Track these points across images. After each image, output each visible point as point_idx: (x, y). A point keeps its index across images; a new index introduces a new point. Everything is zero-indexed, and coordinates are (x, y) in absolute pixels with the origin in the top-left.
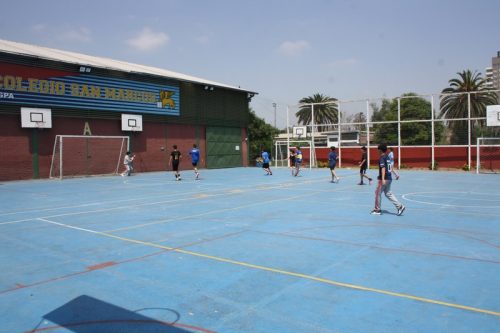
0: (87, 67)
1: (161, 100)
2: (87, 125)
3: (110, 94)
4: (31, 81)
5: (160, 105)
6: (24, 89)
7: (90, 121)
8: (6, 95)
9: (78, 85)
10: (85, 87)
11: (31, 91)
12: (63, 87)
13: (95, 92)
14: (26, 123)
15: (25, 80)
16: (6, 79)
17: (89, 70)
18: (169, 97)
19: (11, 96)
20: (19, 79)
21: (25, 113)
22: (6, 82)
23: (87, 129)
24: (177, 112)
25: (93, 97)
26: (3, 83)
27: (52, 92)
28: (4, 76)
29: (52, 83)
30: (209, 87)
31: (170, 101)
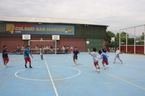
1: (67, 30)
2: (42, 38)
3: (49, 29)
4: (25, 28)
6: (23, 30)
7: (42, 37)
8: (19, 32)
9: (38, 28)
10: (41, 28)
11: (25, 30)
12: (34, 29)
13: (44, 29)
14: (23, 38)
17: (41, 24)
18: (70, 29)
19: (20, 32)
20: (22, 28)
21: (23, 36)
22: (19, 29)
23: (42, 40)
24: (73, 34)
25: (43, 31)
26: (18, 29)
27: (31, 30)
28: (18, 27)
29: (31, 28)
30: (87, 25)
31: (71, 31)
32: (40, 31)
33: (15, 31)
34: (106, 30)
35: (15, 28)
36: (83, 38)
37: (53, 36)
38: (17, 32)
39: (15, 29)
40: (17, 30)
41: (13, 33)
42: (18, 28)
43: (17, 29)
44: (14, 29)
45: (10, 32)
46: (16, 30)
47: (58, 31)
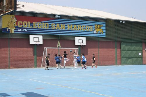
1: (95, 29)
2: (59, 43)
3: (69, 27)
4: (34, 23)
5: (95, 32)
6: (31, 27)
8: (24, 30)
9: (54, 24)
10: (58, 25)
11: (34, 27)
12: (48, 25)
13: (63, 27)
15: (32, 23)
18: (100, 28)
19: (26, 30)
20: (29, 23)
22: (24, 24)
24: (104, 35)
25: (61, 29)
26: (22, 24)
27: (43, 28)
28: (23, 21)
29: (43, 23)
32: (56, 29)
33: (17, 27)
35: (17, 22)
38: (21, 30)
39: (17, 24)
40: (21, 26)
41: (13, 32)
42: (21, 22)
43: (20, 24)
45: (9, 30)
46: (19, 26)
47: (84, 30)
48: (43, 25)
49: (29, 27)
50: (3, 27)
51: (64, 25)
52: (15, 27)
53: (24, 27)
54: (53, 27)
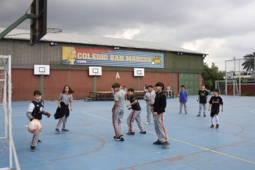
0: (117, 47)
1: (153, 61)
2: (118, 73)
3: (128, 59)
4: (93, 54)
5: (153, 63)
6: (90, 58)
7: (119, 71)
8: (83, 61)
9: (113, 56)
10: (117, 56)
11: (93, 59)
12: (107, 57)
13: (121, 58)
14: (91, 73)
15: (91, 54)
16: (83, 54)
17: (118, 48)
18: (158, 59)
19: (85, 62)
20: (89, 54)
21: (91, 68)
22: (83, 56)
23: (118, 76)
24: (162, 66)
25: (120, 60)
27: (102, 59)
30: (180, 53)
31: (159, 61)
33: (76, 59)
34: (204, 60)
35: (77, 54)
36: (175, 73)
37: (136, 70)
38: (81, 61)
39: (77, 56)
40: (81, 58)
41: (73, 64)
42: (81, 54)
43: (80, 56)
44: (75, 57)
45: (69, 62)
46: (78, 58)
47: (142, 61)
48: (102, 57)
49: (89, 58)
50: (64, 59)
51: (123, 56)
52: (75, 59)
53: (84, 58)
54: (112, 58)
